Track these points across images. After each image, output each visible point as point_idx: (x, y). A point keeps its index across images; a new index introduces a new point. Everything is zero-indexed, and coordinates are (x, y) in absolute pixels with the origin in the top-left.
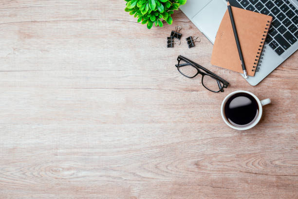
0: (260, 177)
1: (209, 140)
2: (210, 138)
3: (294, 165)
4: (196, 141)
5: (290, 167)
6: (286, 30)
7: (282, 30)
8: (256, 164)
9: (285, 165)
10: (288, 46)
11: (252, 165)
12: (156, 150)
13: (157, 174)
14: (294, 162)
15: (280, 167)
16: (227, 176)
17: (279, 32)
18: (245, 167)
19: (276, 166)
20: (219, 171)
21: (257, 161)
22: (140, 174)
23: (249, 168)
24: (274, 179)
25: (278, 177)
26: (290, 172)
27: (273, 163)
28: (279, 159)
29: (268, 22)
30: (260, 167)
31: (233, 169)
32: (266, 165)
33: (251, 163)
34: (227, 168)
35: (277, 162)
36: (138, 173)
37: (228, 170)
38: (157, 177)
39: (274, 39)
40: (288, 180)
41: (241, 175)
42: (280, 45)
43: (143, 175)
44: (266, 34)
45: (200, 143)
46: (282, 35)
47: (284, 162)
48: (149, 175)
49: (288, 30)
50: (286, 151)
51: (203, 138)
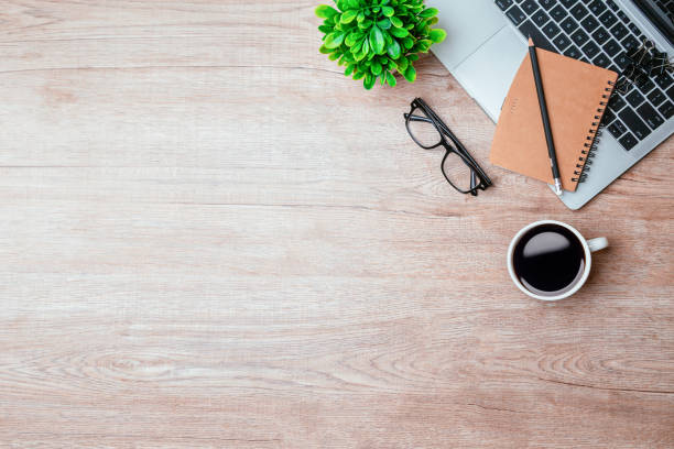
0: (578, 391)
1: (480, 314)
2: (482, 311)
3: (646, 371)
4: (453, 315)
5: (639, 375)
6: (642, 99)
7: (635, 99)
8: (571, 365)
9: (629, 368)
10: (646, 132)
11: (564, 366)
12: (371, 331)
13: (373, 377)
14: (647, 364)
15: (619, 372)
16: (512, 386)
17: (628, 104)
18: (550, 370)
19: (611, 371)
20: (498, 376)
21: (574, 360)
22: (341, 377)
23: (558, 373)
24: (606, 397)
25: (614, 392)
26: (638, 382)
27: (606, 364)
28: (618, 357)
29: (609, 83)
30: (578, 371)
31: (526, 373)
32: (591, 368)
33: (561, 363)
34: (514, 371)
35: (614, 364)
36: (336, 375)
37: (514, 376)
38: (374, 383)
39: (618, 118)
40: (634, 398)
41: (541, 387)
42: (629, 130)
43: (345, 378)
44: (603, 107)
45: (461, 319)
46: (634, 110)
47: (627, 363)
48: (357, 379)
49: (647, 100)
50: (632, 342)
51: (469, 310)
